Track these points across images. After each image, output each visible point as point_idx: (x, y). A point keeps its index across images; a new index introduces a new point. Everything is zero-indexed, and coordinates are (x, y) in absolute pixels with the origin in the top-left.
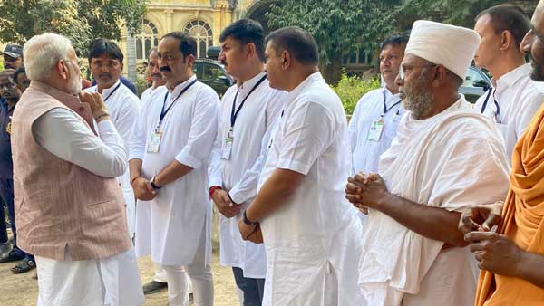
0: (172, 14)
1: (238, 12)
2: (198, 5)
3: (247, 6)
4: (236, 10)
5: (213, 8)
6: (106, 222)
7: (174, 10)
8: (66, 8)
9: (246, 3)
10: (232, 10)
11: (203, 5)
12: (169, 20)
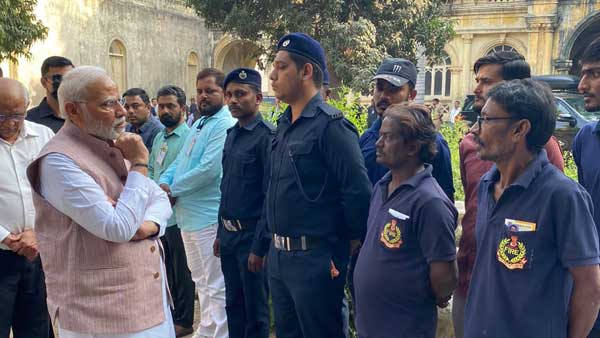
0: (471, 40)
1: (563, 32)
2: (505, 27)
3: (576, 23)
4: (560, 29)
5: (529, 28)
6: (106, 293)
7: (475, 35)
8: (363, 34)
9: (576, 20)
10: (554, 29)
11: (512, 26)
12: (467, 46)
